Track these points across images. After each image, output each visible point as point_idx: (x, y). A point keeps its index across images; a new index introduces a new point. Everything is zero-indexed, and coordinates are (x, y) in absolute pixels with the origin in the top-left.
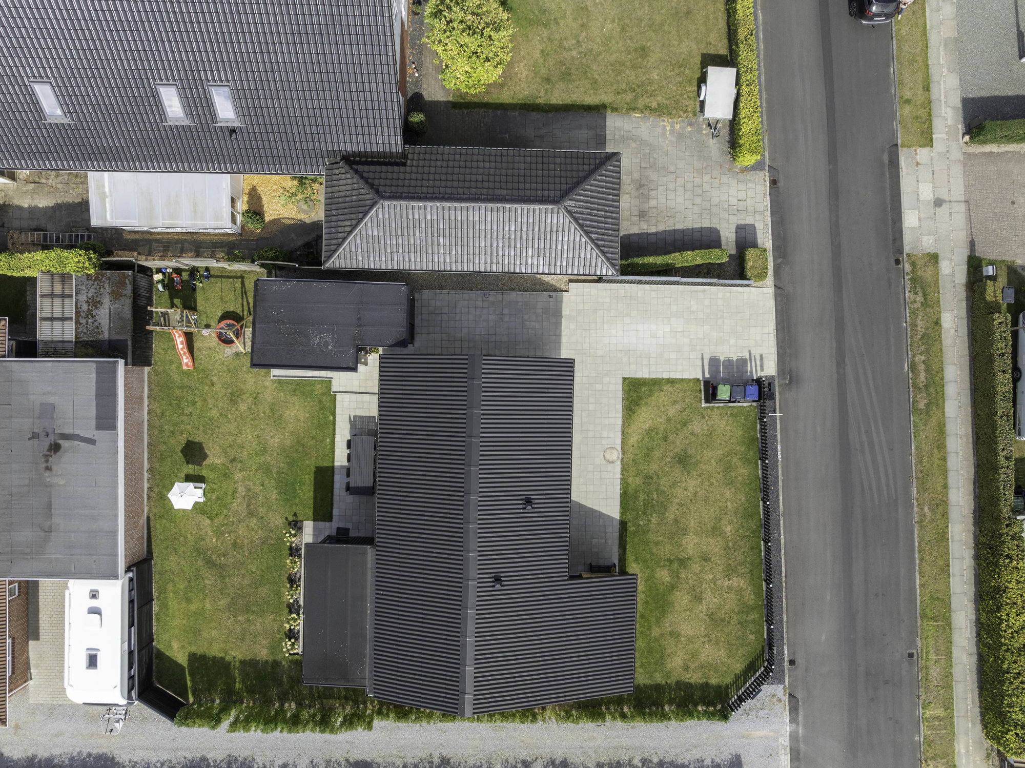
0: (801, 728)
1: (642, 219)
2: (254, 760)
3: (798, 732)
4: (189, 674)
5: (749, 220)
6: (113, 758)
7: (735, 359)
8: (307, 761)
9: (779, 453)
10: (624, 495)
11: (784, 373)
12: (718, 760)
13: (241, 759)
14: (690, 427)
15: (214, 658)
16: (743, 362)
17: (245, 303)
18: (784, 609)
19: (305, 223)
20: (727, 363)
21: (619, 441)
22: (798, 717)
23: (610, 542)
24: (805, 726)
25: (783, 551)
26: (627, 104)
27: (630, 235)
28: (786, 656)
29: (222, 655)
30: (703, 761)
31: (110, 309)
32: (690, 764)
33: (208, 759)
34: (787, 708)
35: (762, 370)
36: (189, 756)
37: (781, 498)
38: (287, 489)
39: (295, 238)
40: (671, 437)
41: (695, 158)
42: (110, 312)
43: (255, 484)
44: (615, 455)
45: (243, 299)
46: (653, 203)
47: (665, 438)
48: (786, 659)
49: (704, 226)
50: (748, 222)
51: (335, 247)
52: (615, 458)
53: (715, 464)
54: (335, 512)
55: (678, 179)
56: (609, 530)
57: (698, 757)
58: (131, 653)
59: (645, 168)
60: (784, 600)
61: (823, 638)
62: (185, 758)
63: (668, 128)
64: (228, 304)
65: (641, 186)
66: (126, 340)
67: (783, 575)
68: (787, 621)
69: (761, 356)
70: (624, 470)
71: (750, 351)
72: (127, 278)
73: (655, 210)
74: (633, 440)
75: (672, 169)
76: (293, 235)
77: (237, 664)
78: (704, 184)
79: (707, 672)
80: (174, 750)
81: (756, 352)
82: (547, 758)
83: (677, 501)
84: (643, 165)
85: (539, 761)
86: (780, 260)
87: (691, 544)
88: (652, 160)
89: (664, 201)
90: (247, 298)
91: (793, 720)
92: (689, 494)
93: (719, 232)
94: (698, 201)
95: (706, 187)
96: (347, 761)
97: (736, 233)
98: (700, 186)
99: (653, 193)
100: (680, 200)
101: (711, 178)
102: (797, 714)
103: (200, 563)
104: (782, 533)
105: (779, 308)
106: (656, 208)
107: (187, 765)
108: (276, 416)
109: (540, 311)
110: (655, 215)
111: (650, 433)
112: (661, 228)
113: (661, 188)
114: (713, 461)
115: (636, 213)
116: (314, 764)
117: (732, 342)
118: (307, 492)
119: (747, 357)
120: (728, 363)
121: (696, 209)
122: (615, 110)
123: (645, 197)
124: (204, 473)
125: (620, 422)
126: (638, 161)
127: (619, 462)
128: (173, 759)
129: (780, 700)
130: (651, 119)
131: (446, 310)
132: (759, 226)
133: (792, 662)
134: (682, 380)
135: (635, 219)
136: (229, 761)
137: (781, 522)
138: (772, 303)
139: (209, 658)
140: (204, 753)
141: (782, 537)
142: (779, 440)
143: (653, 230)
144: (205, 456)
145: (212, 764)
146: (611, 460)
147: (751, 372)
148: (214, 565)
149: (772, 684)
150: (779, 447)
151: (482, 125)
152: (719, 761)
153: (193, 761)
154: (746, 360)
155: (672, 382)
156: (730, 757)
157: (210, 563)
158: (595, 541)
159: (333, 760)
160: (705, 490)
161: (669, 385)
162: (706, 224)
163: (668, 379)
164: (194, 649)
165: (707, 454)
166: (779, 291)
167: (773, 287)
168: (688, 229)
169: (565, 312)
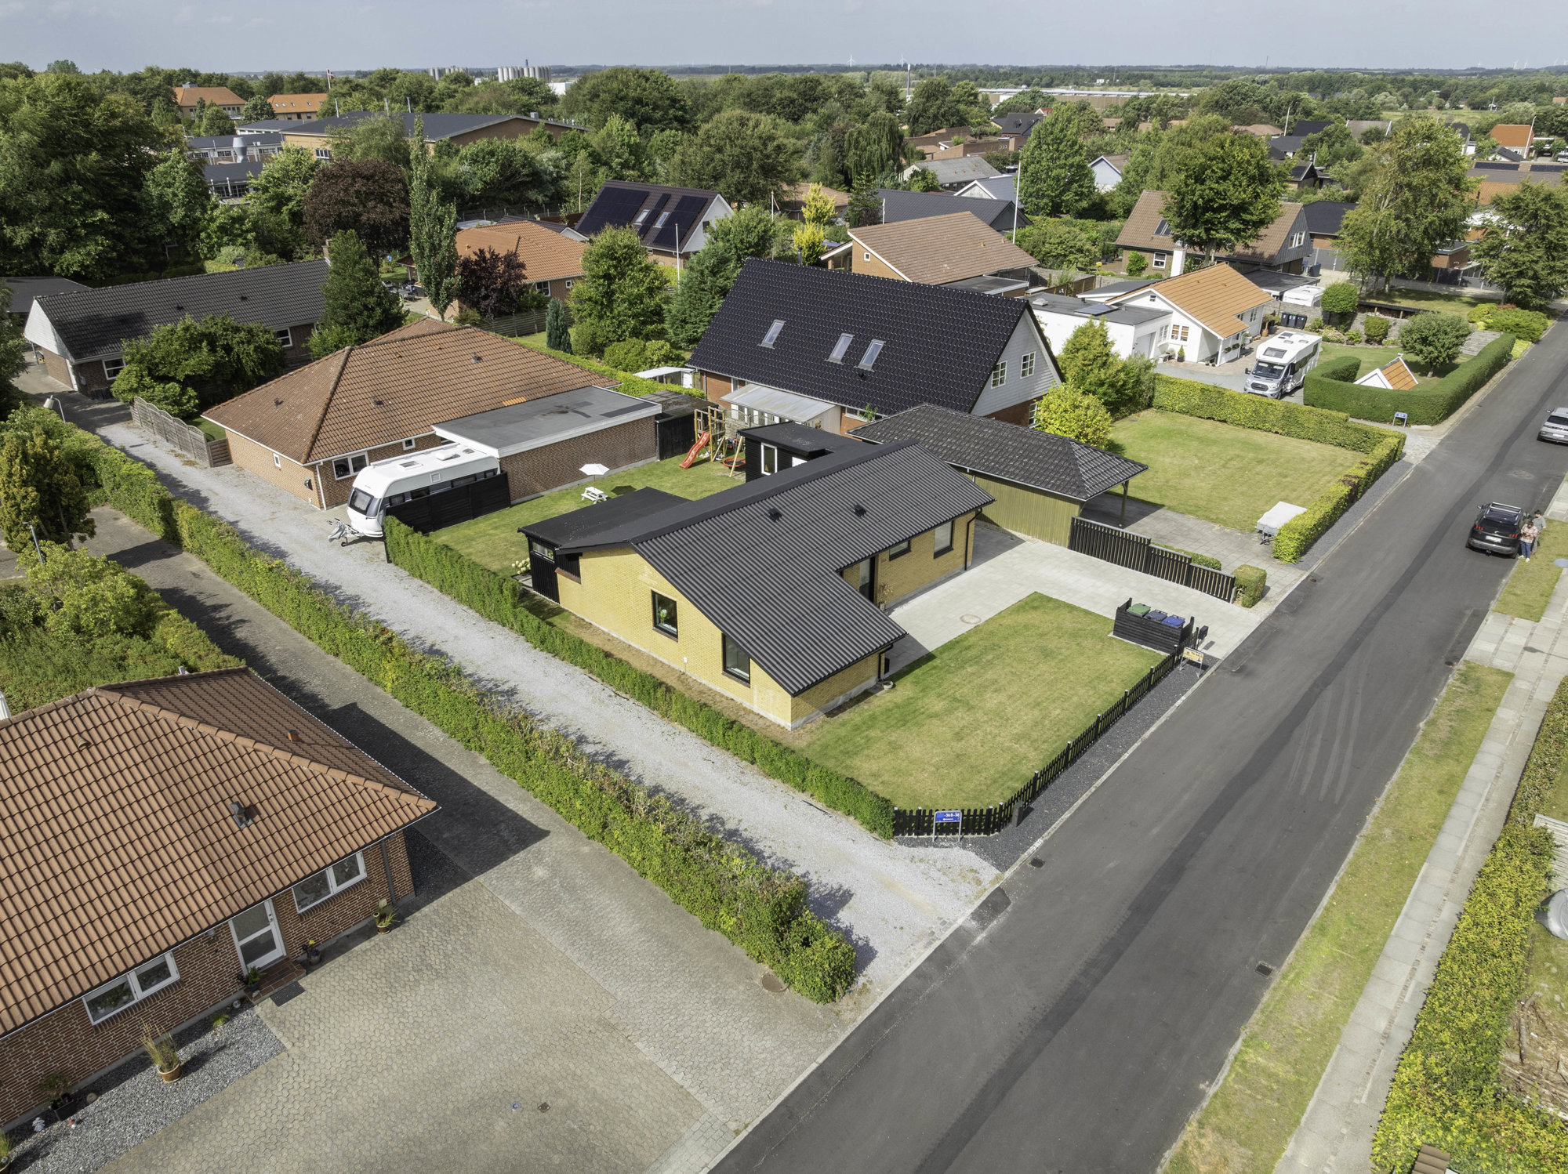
0: (984, 935)
3: (974, 938)
9: (1181, 701)
10: (955, 642)
11: (1234, 664)
12: (814, 878)
14: (1080, 640)
18: (1074, 808)
21: (989, 616)
22: (991, 920)
24: (991, 939)
25: (1118, 764)
26: (1188, 511)
30: (792, 866)
32: (770, 857)
34: (983, 898)
37: (1154, 729)
40: (1051, 638)
41: (1230, 544)
47: (1044, 635)
48: (1032, 849)
52: (973, 622)
55: (1205, 546)
56: (911, 652)
57: (790, 858)
59: (1176, 533)
60: (1080, 801)
61: (1112, 865)
63: (1217, 528)
67: (1100, 782)
70: (973, 632)
75: (1203, 541)
79: (901, 793)
83: (1012, 670)
86: (1285, 611)
88: (1186, 532)
91: (977, 915)
92: (1032, 672)
95: (1232, 557)
98: (1226, 555)
101: (1242, 556)
102: (993, 916)
104: (1130, 752)
105: (1263, 630)
109: (993, 541)
111: (1029, 627)
122: (1171, 509)
125: (1003, 608)
126: (1171, 529)
127: (974, 625)
129: (979, 882)
130: (1204, 521)
133: (1037, 862)
134: (1100, 616)
137: (1137, 744)
138: (1256, 622)
141: (1127, 754)
146: (967, 620)
149: (983, 858)
150: (1184, 698)
152: (814, 881)
155: (1088, 613)
156: (836, 887)
161: (1083, 613)
163: (1085, 610)
165: (1083, 661)
166: (1270, 624)
167: (1264, 618)
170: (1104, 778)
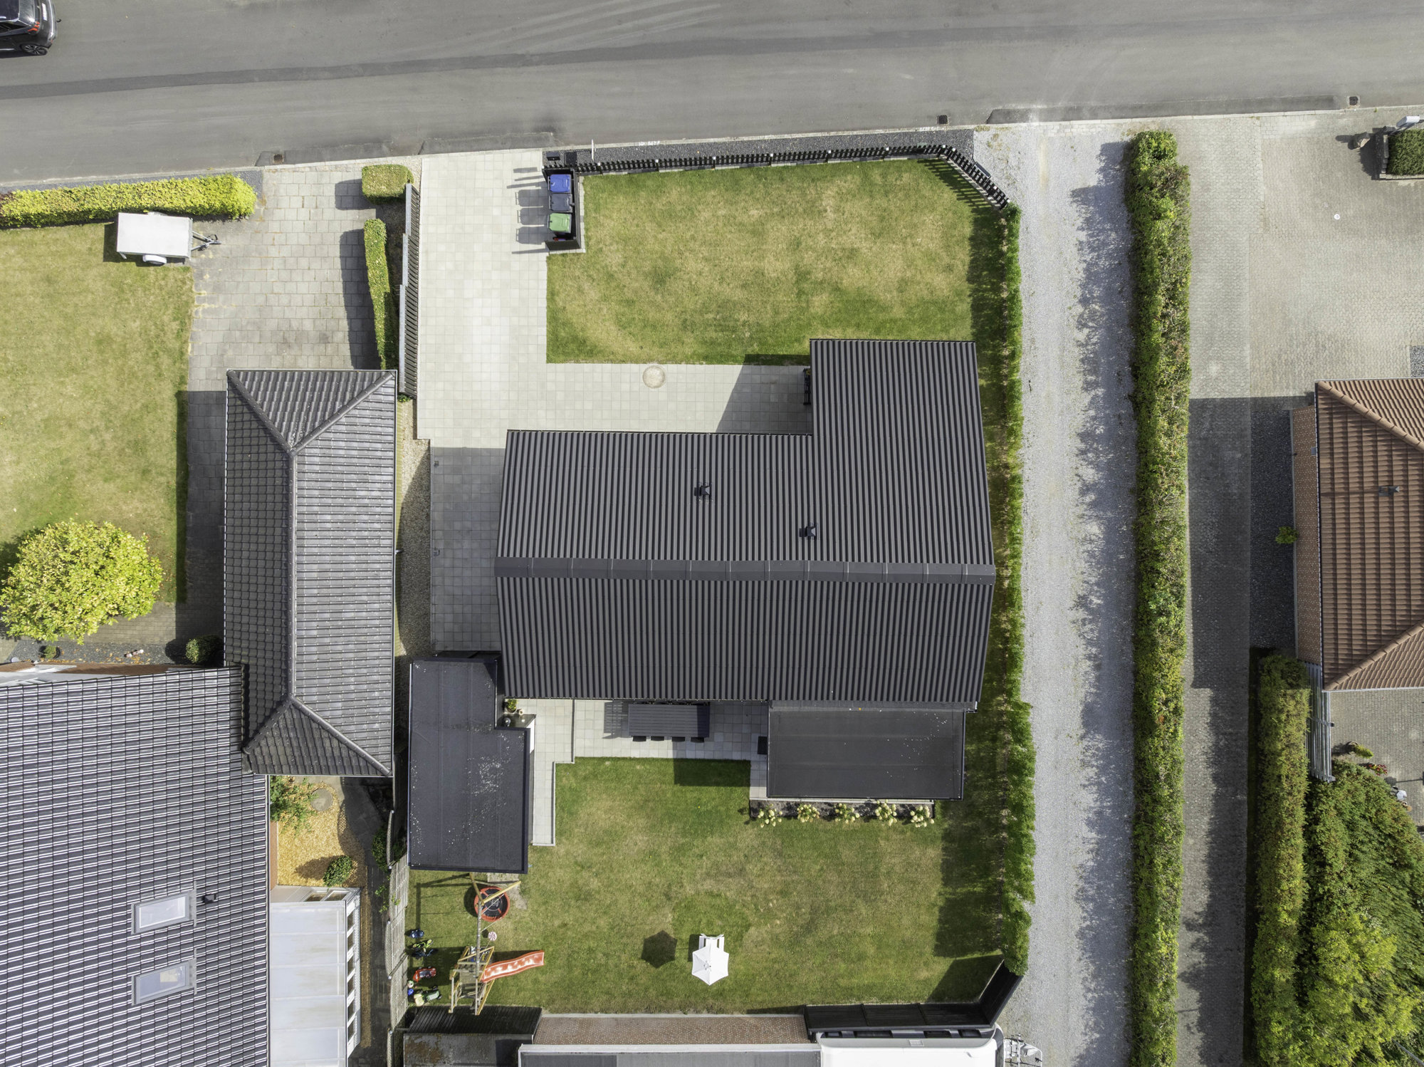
0: (1034, 106)
1: (330, 340)
2: (1081, 866)
3: (1041, 110)
4: (963, 955)
5: (330, 192)
6: (1081, 1057)
7: (520, 208)
8: (1084, 792)
9: (650, 143)
10: (708, 359)
11: (540, 139)
12: (1079, 222)
13: (1081, 884)
14: (614, 269)
15: (940, 921)
16: (524, 197)
17: (453, 882)
18: (867, 132)
19: (344, 802)
20: (526, 218)
21: (635, 367)
22: (1019, 111)
23: (774, 378)
24: (1033, 101)
25: (786, 136)
26: (175, 362)
27: (352, 356)
28: (933, 129)
29: (936, 910)
30: (1081, 243)
31: (455, 1064)
32: (1085, 261)
33: (1081, 928)
34: (1006, 125)
35: (534, 169)
36: (1078, 953)
37: (712, 140)
38: (706, 823)
39: (364, 815)
40: (629, 294)
41: (246, 268)
42: (459, 1064)
43: (700, 867)
44: (654, 371)
45: (448, 885)
46: (308, 325)
47: (630, 303)
48: (938, 128)
49: (338, 254)
50: (333, 193)
51: (361, 759)
52: (658, 372)
53: (664, 234)
54: (736, 756)
55: (276, 291)
56: (757, 378)
57: (1075, 250)
58: (927, 1035)
59: (261, 336)
60: (855, 133)
61: (908, 77)
62: (1080, 959)
63: (206, 305)
64: (455, 904)
65: (285, 342)
66: (497, 1042)
67: (819, 135)
68: (884, 128)
69: (516, 171)
70: (674, 360)
71: (509, 187)
72: (413, 1041)
73: (318, 322)
74: (633, 347)
75: (261, 300)
76: (361, 817)
77: (949, 890)
78: (282, 255)
79: (955, 239)
80: (1069, 974)
81: (511, 178)
82: (1076, 461)
83: (716, 285)
84: (257, 339)
85: (1080, 472)
86: (385, 148)
87: (776, 265)
88: (249, 328)
89: (305, 309)
90: (446, 880)
91: (1023, 116)
92: (706, 269)
93: (346, 233)
94: (304, 263)
95: (285, 252)
96: (1082, 737)
97: (347, 209)
98: (284, 259)
99: (295, 324)
100: (303, 288)
101: (273, 245)
102: (1015, 111)
103: (809, 941)
104: (761, 138)
105: (449, 147)
106: (314, 320)
107: (1090, 957)
108: (606, 839)
109: (457, 479)
110: (323, 322)
111: (622, 325)
112: (342, 313)
113: (289, 314)
114: (660, 236)
115: (322, 347)
116: (1087, 783)
117: (496, 212)
118: (710, 796)
119: (517, 190)
120: (525, 216)
121: (316, 265)
122: (183, 380)
123: (300, 336)
124: (685, 936)
125: (608, 366)
126: (251, 347)
127: (664, 367)
128: (1082, 976)
129: (996, 136)
130: (194, 329)
131: (458, 609)
132: (340, 177)
133: (942, 120)
134: (550, 281)
135: (330, 349)
136: (1084, 900)
137: (746, 139)
138: (442, 158)
139: (941, 928)
140: (1073, 933)
141: (766, 137)
142: (632, 144)
143: (344, 324)
144: (663, 935)
145: (1088, 923)
146: (661, 378)
147: (537, 184)
148: (812, 920)
149: (972, 148)
150: (642, 144)
151: (207, 561)
152: (1081, 220)
153: (1085, 949)
154: (521, 192)
155: (552, 295)
156: (1075, 205)
157: (810, 927)
158: (773, 399)
159: (1081, 757)
160: (701, 245)
161: (557, 298)
162: (336, 251)
163: (548, 299)
164: (928, 950)
165: (651, 245)
166: (426, 148)
167: (421, 156)
168: (343, 276)
169: (457, 443)
170: (811, 135)
